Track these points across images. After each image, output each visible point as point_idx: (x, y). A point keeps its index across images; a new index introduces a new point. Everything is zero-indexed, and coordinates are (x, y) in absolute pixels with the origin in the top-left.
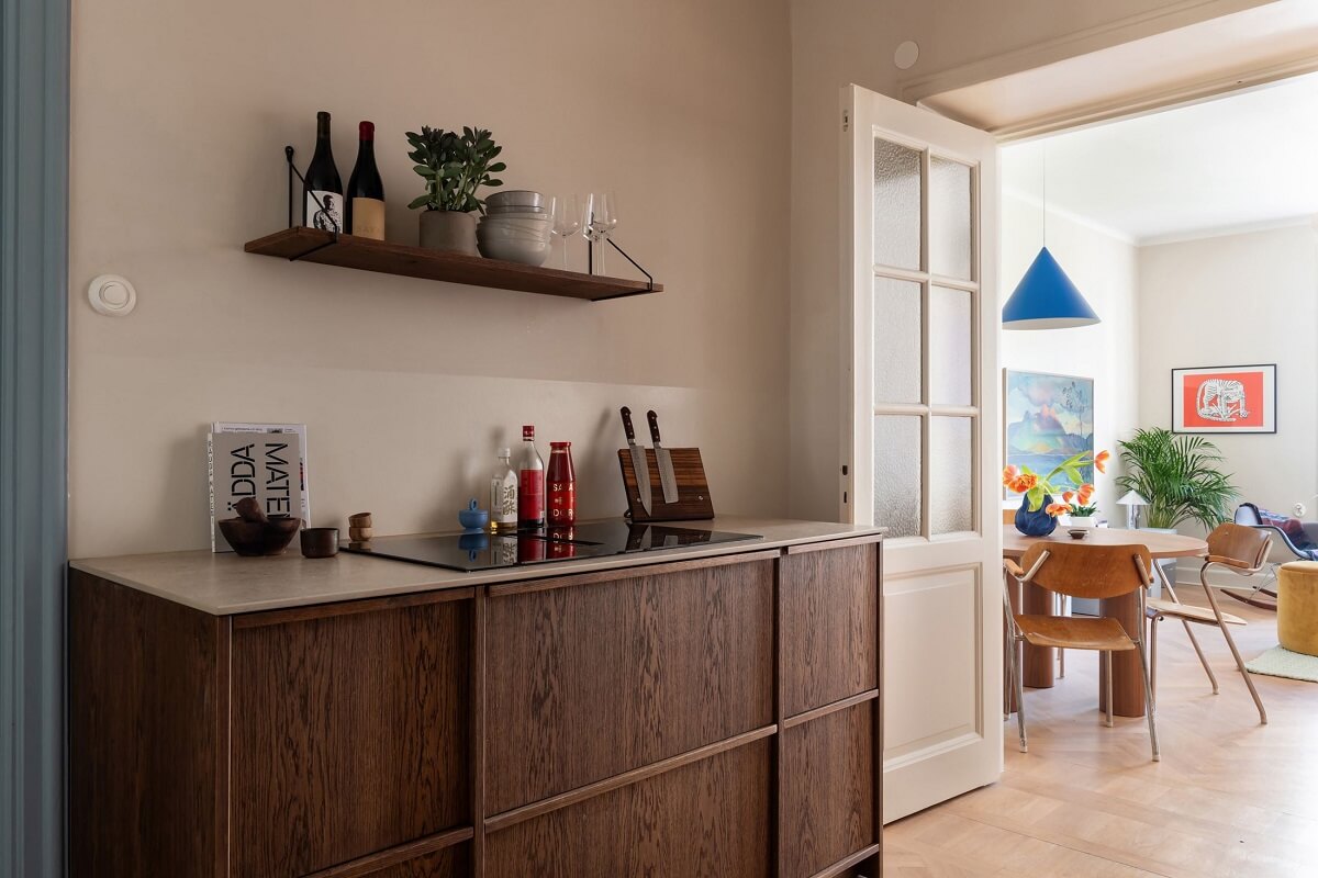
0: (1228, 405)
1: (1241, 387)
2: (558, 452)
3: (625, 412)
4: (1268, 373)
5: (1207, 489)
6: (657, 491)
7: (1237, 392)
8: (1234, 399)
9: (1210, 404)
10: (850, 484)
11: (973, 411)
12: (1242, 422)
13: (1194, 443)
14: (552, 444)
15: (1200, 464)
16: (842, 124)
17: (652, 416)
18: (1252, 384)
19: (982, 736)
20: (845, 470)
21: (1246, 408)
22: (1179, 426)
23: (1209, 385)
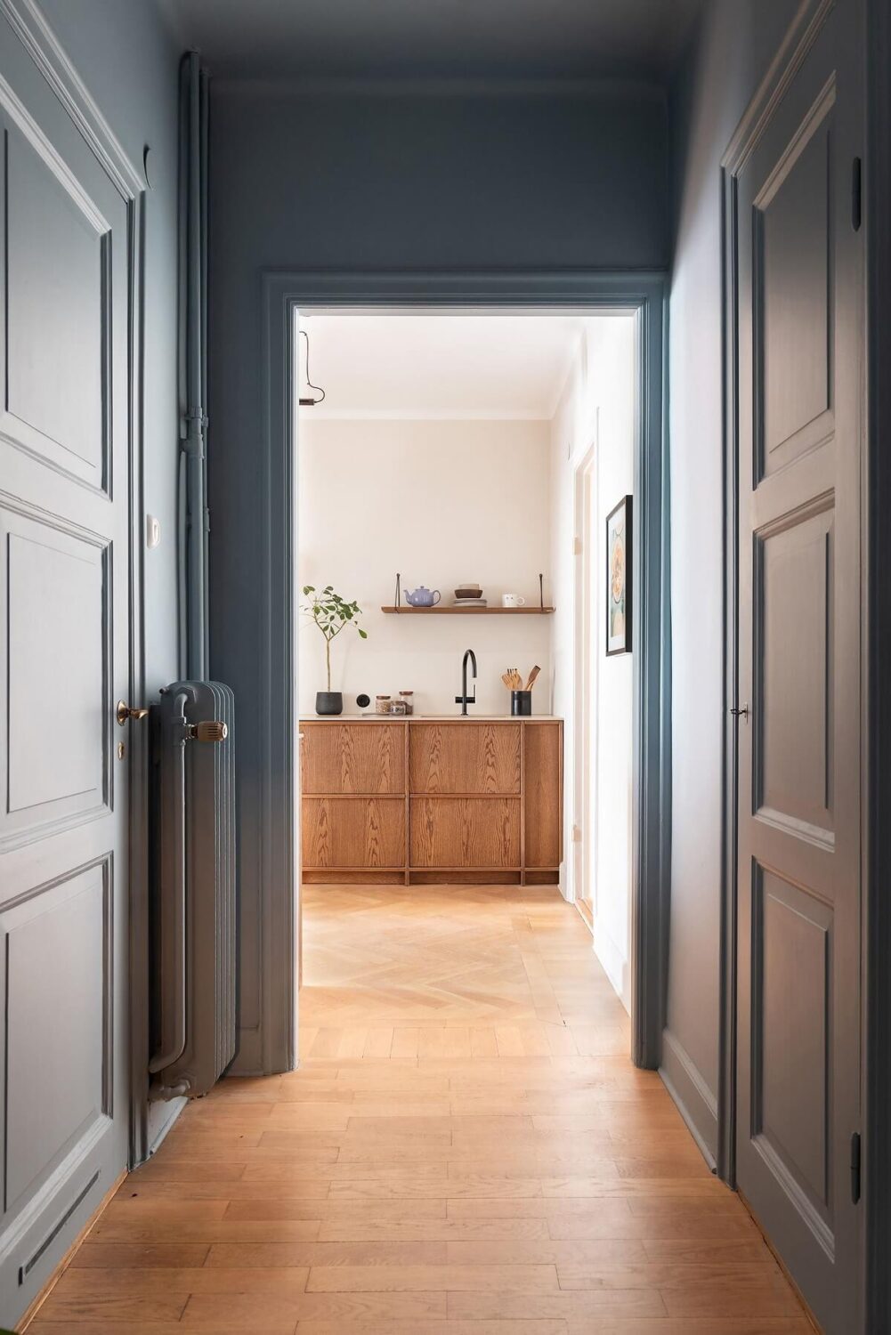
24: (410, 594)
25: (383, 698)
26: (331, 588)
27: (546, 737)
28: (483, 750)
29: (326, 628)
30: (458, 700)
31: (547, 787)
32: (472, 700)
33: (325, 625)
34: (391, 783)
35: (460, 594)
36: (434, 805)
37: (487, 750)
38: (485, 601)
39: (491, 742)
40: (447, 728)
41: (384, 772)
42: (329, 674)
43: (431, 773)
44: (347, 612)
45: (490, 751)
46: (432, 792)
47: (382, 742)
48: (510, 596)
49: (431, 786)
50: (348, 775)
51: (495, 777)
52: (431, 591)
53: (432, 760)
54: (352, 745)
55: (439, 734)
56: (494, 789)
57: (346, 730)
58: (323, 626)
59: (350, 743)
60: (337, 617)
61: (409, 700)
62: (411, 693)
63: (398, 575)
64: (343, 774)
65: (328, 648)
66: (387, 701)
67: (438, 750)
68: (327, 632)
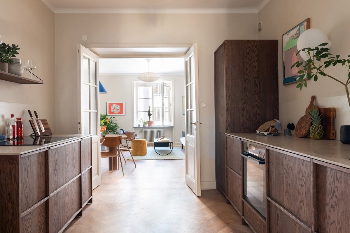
0: (117, 110)
1: (119, 106)
2: (19, 121)
3: (29, 111)
4: (124, 103)
5: (114, 127)
6: (40, 129)
7: (118, 107)
8: (118, 108)
9: (114, 109)
10: (81, 126)
11: (96, 111)
12: (119, 113)
13: (111, 117)
14: (17, 119)
15: (113, 122)
16: (78, 52)
17: (35, 112)
18: (121, 105)
19: (99, 175)
20: (79, 123)
21: (120, 110)
22: (108, 114)
23: (113, 105)
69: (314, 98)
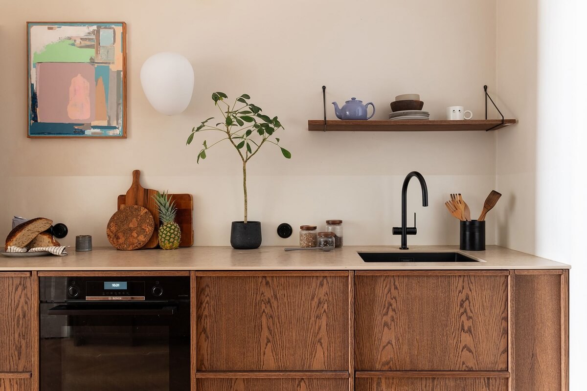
24: (340, 107)
25: (308, 228)
26: (248, 97)
27: (544, 293)
28: (456, 309)
29: (241, 145)
30: (396, 231)
31: (545, 360)
32: (413, 231)
33: (241, 140)
34: (329, 356)
35: (399, 106)
36: (388, 386)
37: (462, 310)
38: (427, 114)
39: (467, 298)
40: (406, 280)
41: (319, 341)
42: (246, 201)
43: (385, 340)
44: (268, 126)
45: (465, 311)
46: (386, 368)
47: (316, 300)
48: (457, 108)
49: (384, 359)
50: (269, 344)
51: (473, 349)
52: (364, 103)
53: (386, 324)
54: (275, 304)
55: (396, 288)
56: (471, 364)
57: (267, 283)
58: (237, 142)
59: (272, 300)
60: (255, 132)
61: (338, 230)
62: (340, 222)
63: (324, 88)
64: (263, 345)
65: (244, 170)
66: (312, 232)
67: (394, 310)
68: (244, 150)
69: (137, 174)
